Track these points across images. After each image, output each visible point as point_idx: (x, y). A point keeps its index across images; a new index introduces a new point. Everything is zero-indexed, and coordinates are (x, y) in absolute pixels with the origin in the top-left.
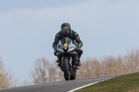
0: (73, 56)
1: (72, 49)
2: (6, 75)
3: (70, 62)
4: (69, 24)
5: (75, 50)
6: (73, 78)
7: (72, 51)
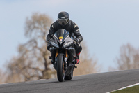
0: (70, 52)
1: (69, 43)
2: (91, 60)
3: (66, 59)
4: (67, 14)
5: (73, 45)
6: (68, 78)
7: (69, 47)
